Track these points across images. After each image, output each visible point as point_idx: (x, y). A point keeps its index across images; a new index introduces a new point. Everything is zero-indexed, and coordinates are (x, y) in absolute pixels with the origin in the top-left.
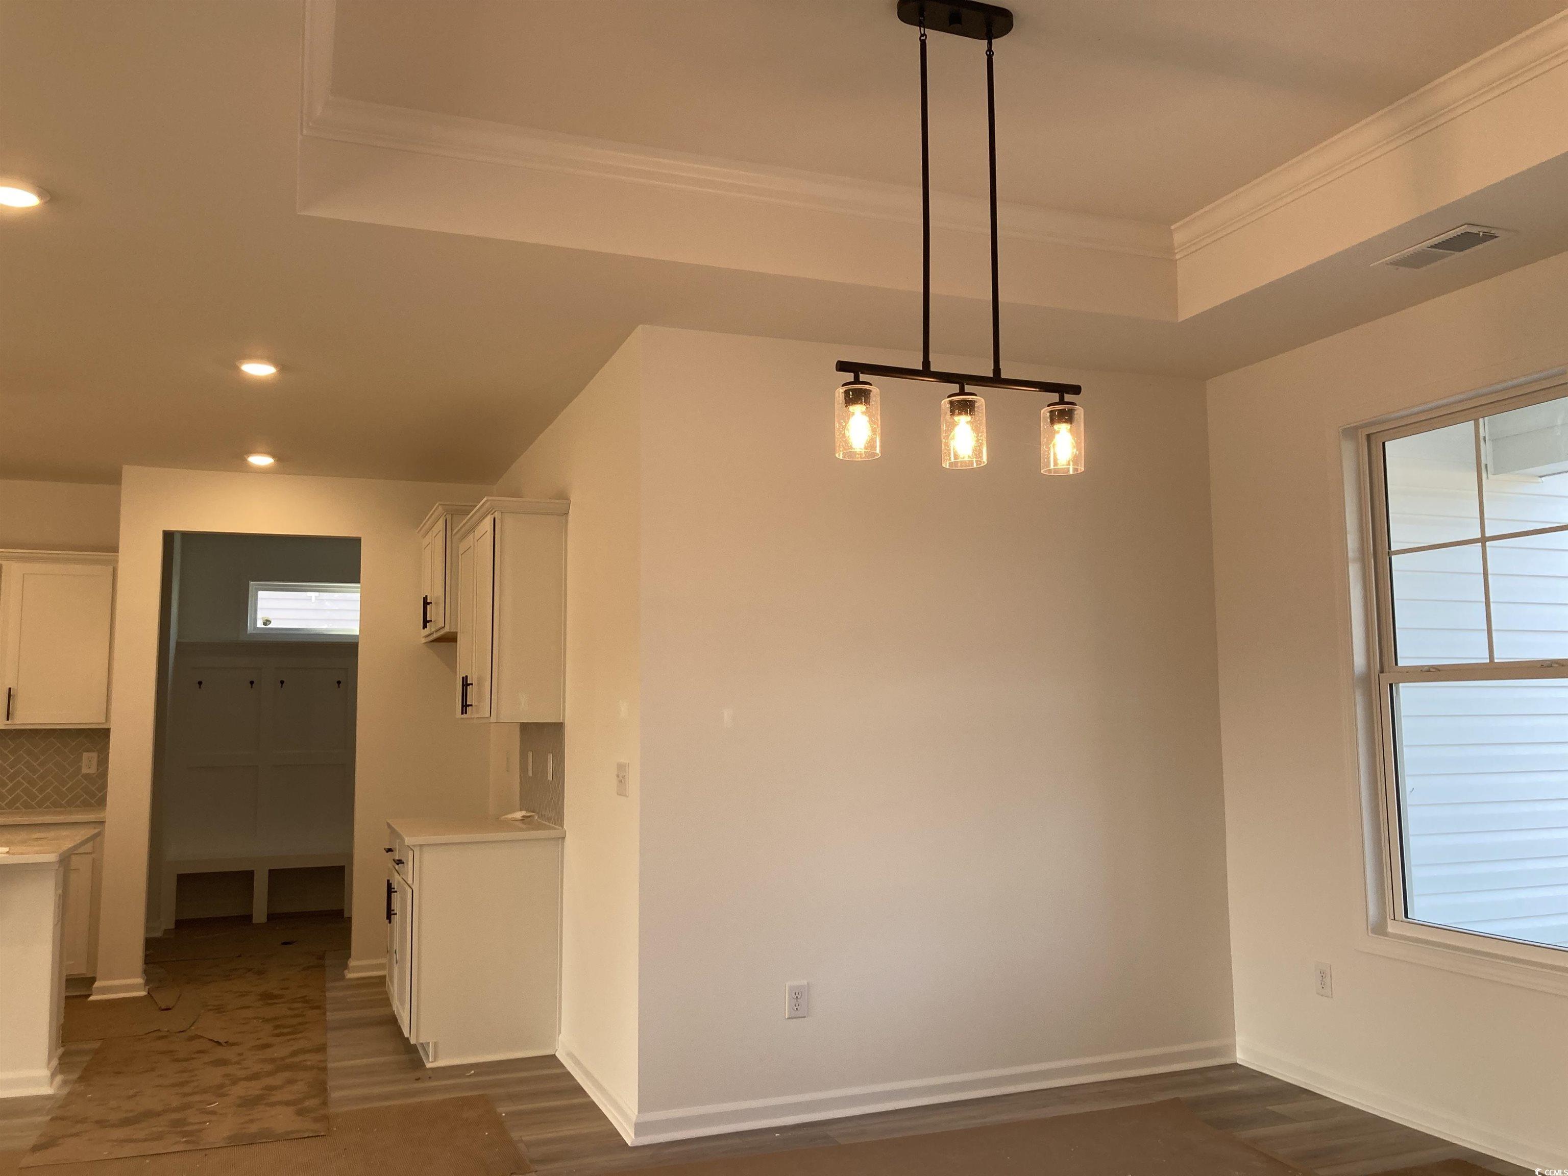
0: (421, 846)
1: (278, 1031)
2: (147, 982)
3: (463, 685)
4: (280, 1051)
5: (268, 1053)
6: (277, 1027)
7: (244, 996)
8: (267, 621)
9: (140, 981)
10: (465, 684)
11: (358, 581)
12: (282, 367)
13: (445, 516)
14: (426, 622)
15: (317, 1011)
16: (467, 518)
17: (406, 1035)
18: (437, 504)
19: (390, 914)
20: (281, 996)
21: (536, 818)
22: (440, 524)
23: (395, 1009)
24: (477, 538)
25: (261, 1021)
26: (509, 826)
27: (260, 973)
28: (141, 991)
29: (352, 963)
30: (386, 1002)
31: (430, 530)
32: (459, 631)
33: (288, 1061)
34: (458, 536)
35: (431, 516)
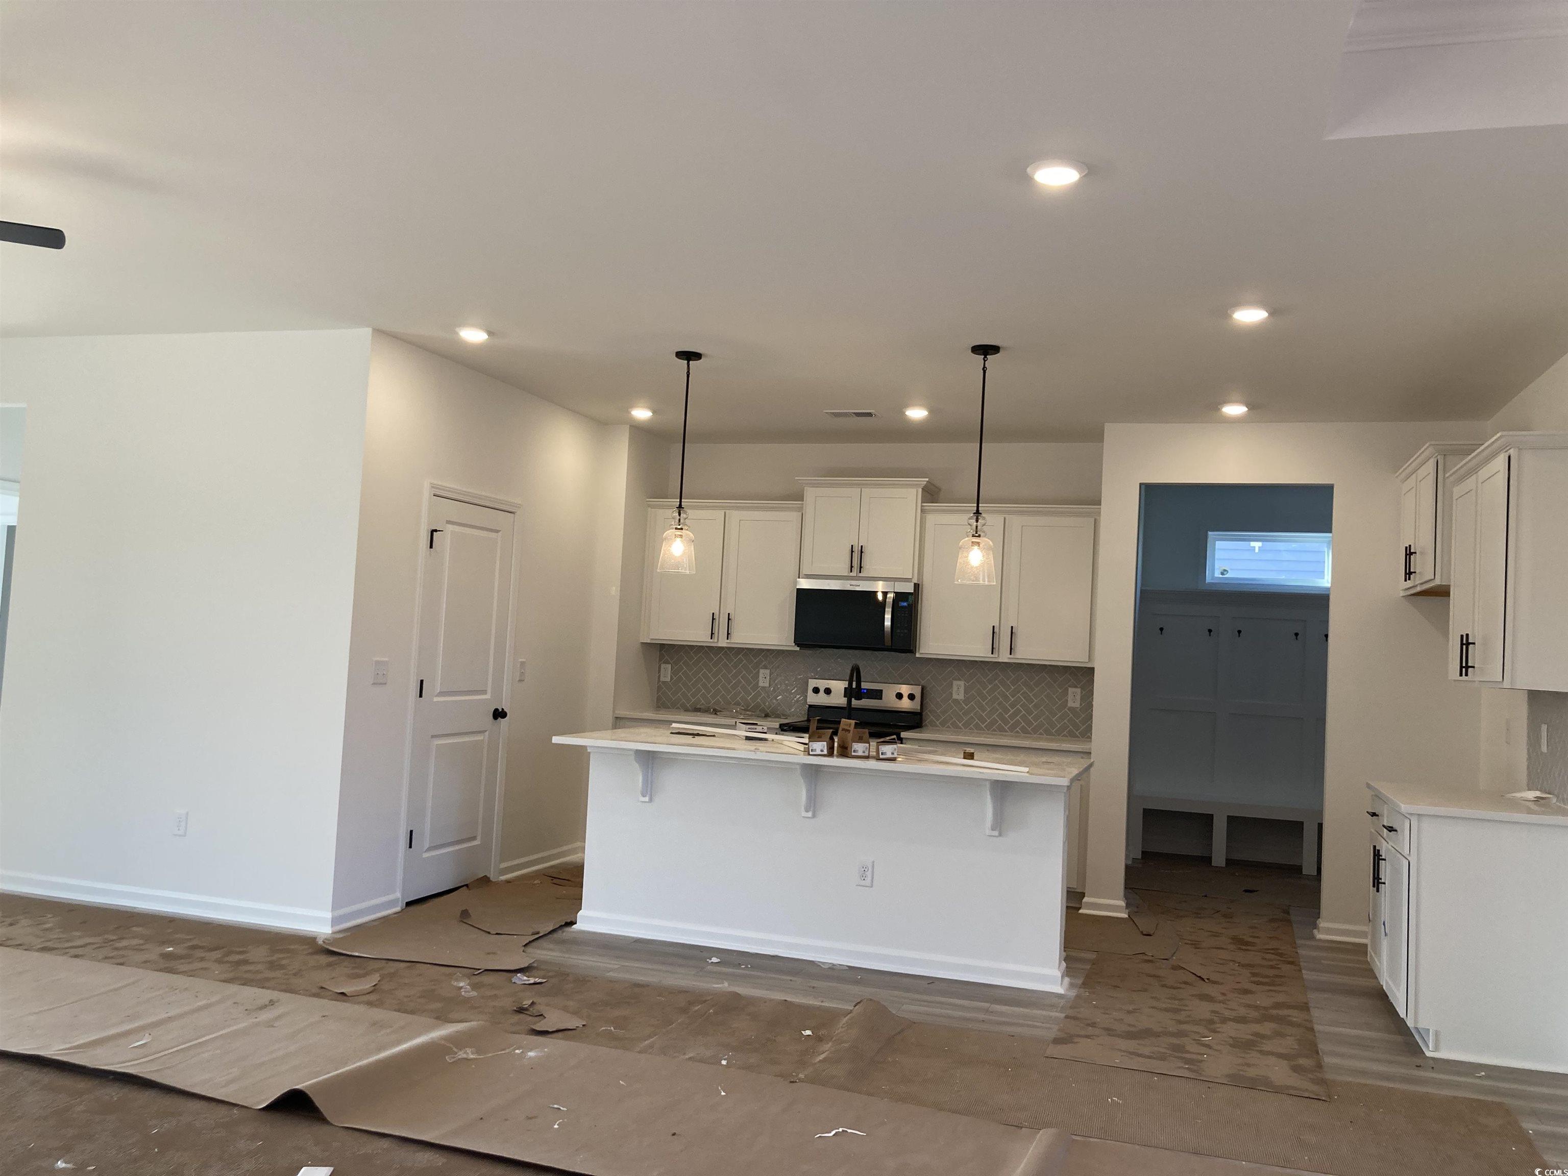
0: (1419, 815)
1: (1256, 979)
2: (1128, 906)
3: (1462, 644)
4: (1263, 999)
5: (1248, 1000)
6: (1254, 975)
7: (1217, 936)
8: (1225, 570)
9: (1122, 903)
10: (1466, 643)
11: (1328, 529)
12: (1275, 312)
13: (1437, 456)
14: (1408, 574)
15: (1293, 967)
17: (1402, 1014)
18: (1427, 445)
19: (1377, 882)
20: (1253, 944)
21: (1554, 801)
22: (1431, 464)
23: (1383, 983)
25: (1237, 965)
26: (1518, 805)
27: (1229, 916)
28: (1123, 913)
29: (1322, 924)
30: (1370, 973)
31: (1414, 473)
32: (1452, 584)
33: (1272, 1012)
34: (1452, 479)
35: (1417, 458)
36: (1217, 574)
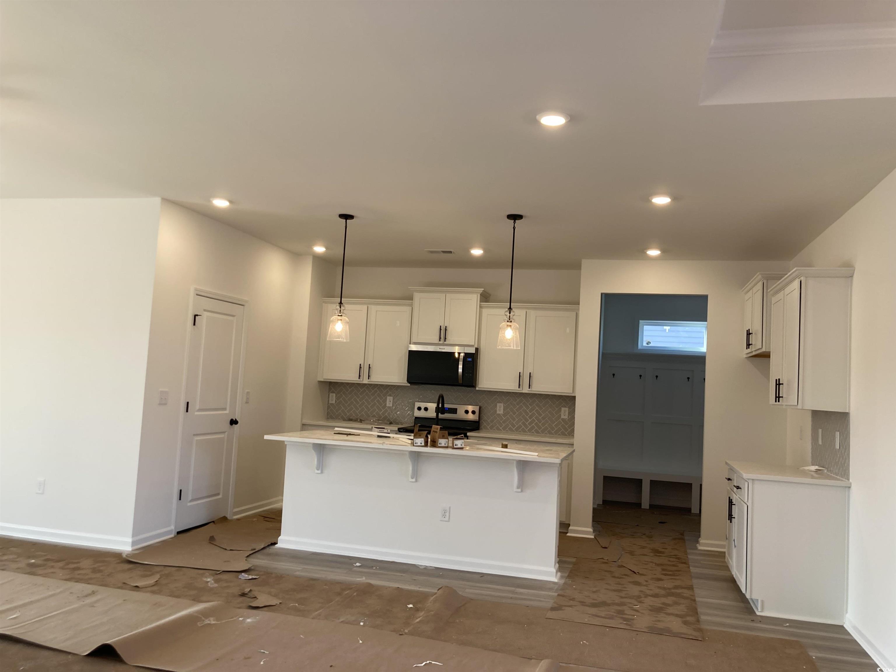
0: (753, 480)
1: (665, 572)
2: (594, 531)
3: (776, 384)
4: (668, 584)
5: (660, 584)
6: (663, 570)
7: (643, 548)
8: (649, 342)
9: (591, 530)
10: (778, 384)
11: (705, 320)
12: (675, 198)
13: (763, 280)
14: (748, 345)
15: (685, 565)
16: (778, 283)
17: (744, 591)
18: (757, 274)
19: (731, 517)
20: (663, 553)
21: (826, 471)
22: (759, 286)
23: (733, 573)
24: (786, 294)
25: (654, 564)
26: (805, 474)
27: (650, 537)
28: (591, 535)
29: (701, 541)
30: (727, 568)
31: (751, 289)
32: (771, 351)
33: (673, 591)
34: (771, 292)
35: (752, 282)
36: (645, 344)
